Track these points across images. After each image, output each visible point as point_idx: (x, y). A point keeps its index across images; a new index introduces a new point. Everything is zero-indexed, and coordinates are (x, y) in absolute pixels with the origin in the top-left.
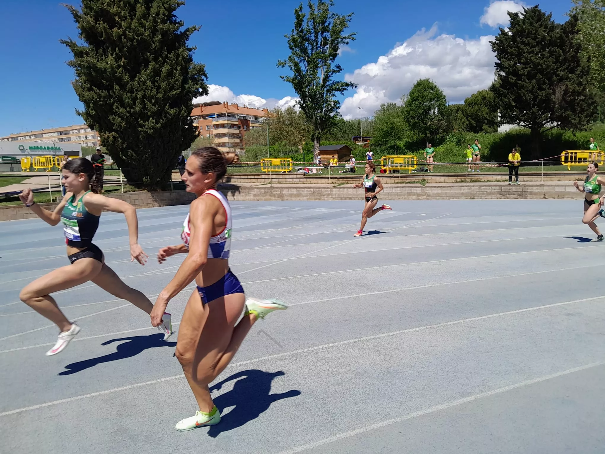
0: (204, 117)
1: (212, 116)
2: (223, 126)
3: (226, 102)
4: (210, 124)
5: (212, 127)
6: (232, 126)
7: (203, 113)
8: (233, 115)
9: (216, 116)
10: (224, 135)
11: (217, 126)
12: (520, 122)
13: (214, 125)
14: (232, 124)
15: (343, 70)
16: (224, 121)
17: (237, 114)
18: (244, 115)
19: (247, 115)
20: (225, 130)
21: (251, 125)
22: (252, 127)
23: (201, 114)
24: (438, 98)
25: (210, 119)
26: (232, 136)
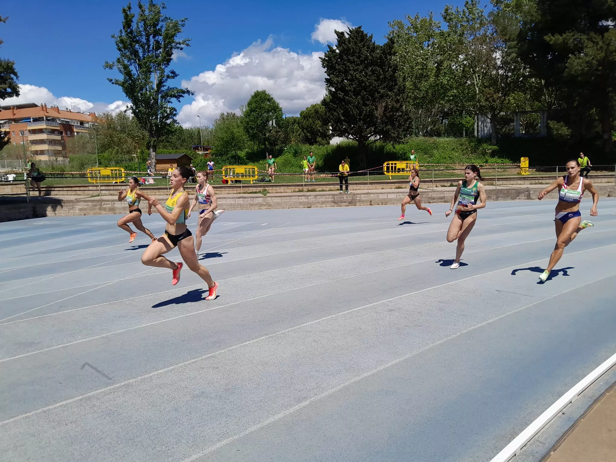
0: (16, 121)
1: (27, 119)
2: (41, 131)
3: (43, 104)
4: (24, 129)
5: (27, 133)
6: (53, 132)
7: (15, 117)
8: (54, 120)
9: (32, 120)
10: (42, 142)
11: (34, 132)
12: (349, 135)
13: (29, 130)
14: (52, 129)
15: (178, 76)
16: (42, 126)
17: (58, 118)
18: (67, 119)
19: (70, 119)
20: (44, 136)
21: (75, 130)
22: (78, 133)
23: (12, 117)
24: (274, 110)
25: (24, 124)
26: (52, 142)
